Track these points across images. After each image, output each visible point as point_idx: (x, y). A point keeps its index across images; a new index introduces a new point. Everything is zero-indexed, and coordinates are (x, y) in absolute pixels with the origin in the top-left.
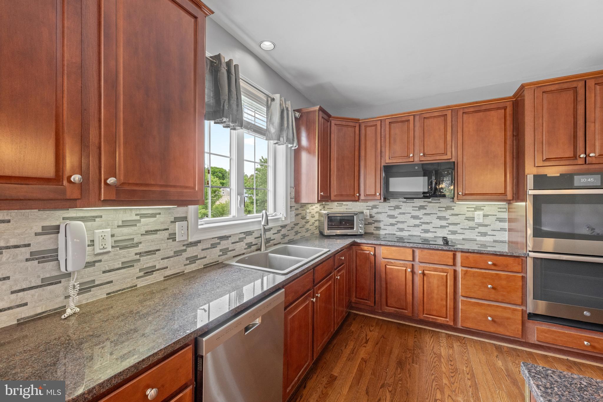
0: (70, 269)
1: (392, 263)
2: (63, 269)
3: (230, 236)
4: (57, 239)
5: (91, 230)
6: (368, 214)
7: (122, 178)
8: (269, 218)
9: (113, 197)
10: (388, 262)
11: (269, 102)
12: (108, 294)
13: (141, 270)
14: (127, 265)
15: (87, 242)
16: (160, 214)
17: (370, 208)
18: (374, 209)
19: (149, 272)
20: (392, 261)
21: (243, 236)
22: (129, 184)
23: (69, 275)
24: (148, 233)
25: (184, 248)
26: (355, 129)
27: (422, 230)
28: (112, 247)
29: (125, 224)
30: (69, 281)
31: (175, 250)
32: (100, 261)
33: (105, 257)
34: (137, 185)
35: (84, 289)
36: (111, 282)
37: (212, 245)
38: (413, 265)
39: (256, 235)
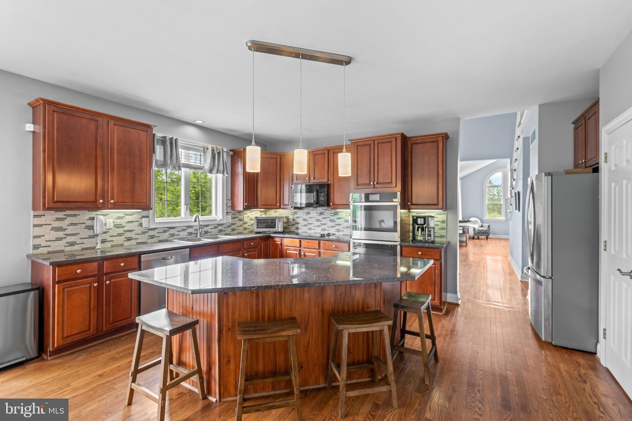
0: (98, 233)
1: (289, 249)
2: (96, 233)
3: (176, 228)
4: (93, 222)
5: (105, 219)
6: (292, 218)
7: (116, 200)
8: (200, 219)
9: (113, 207)
10: (287, 248)
11: (205, 150)
12: (112, 245)
13: (125, 238)
14: (120, 235)
15: (104, 224)
16: (134, 214)
17: (293, 214)
18: (295, 215)
19: (129, 239)
20: (290, 248)
21: (185, 228)
22: (118, 202)
23: (97, 235)
24: (129, 222)
25: (147, 231)
26: (277, 160)
27: (322, 229)
28: (114, 227)
29: (119, 218)
30: (97, 238)
31: (142, 231)
32: (108, 232)
33: (110, 231)
34: (121, 202)
35: (103, 241)
36: (113, 241)
37: (163, 231)
38: (300, 250)
39: (195, 228)
